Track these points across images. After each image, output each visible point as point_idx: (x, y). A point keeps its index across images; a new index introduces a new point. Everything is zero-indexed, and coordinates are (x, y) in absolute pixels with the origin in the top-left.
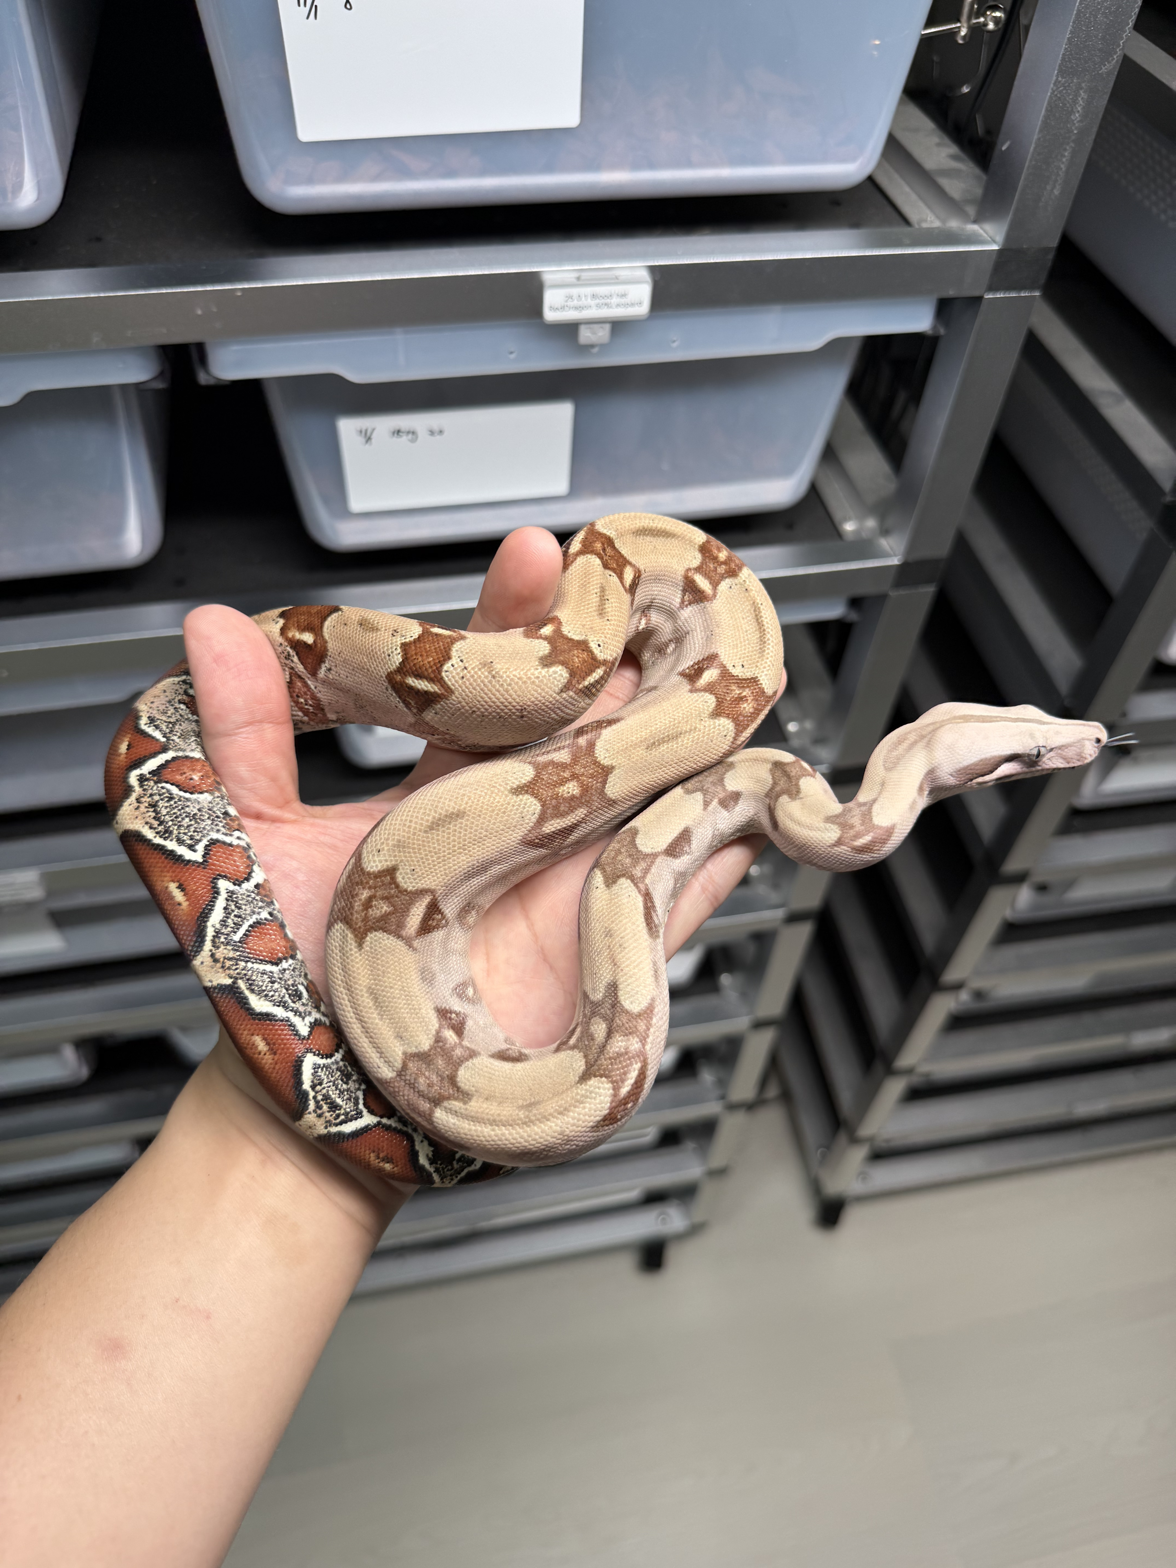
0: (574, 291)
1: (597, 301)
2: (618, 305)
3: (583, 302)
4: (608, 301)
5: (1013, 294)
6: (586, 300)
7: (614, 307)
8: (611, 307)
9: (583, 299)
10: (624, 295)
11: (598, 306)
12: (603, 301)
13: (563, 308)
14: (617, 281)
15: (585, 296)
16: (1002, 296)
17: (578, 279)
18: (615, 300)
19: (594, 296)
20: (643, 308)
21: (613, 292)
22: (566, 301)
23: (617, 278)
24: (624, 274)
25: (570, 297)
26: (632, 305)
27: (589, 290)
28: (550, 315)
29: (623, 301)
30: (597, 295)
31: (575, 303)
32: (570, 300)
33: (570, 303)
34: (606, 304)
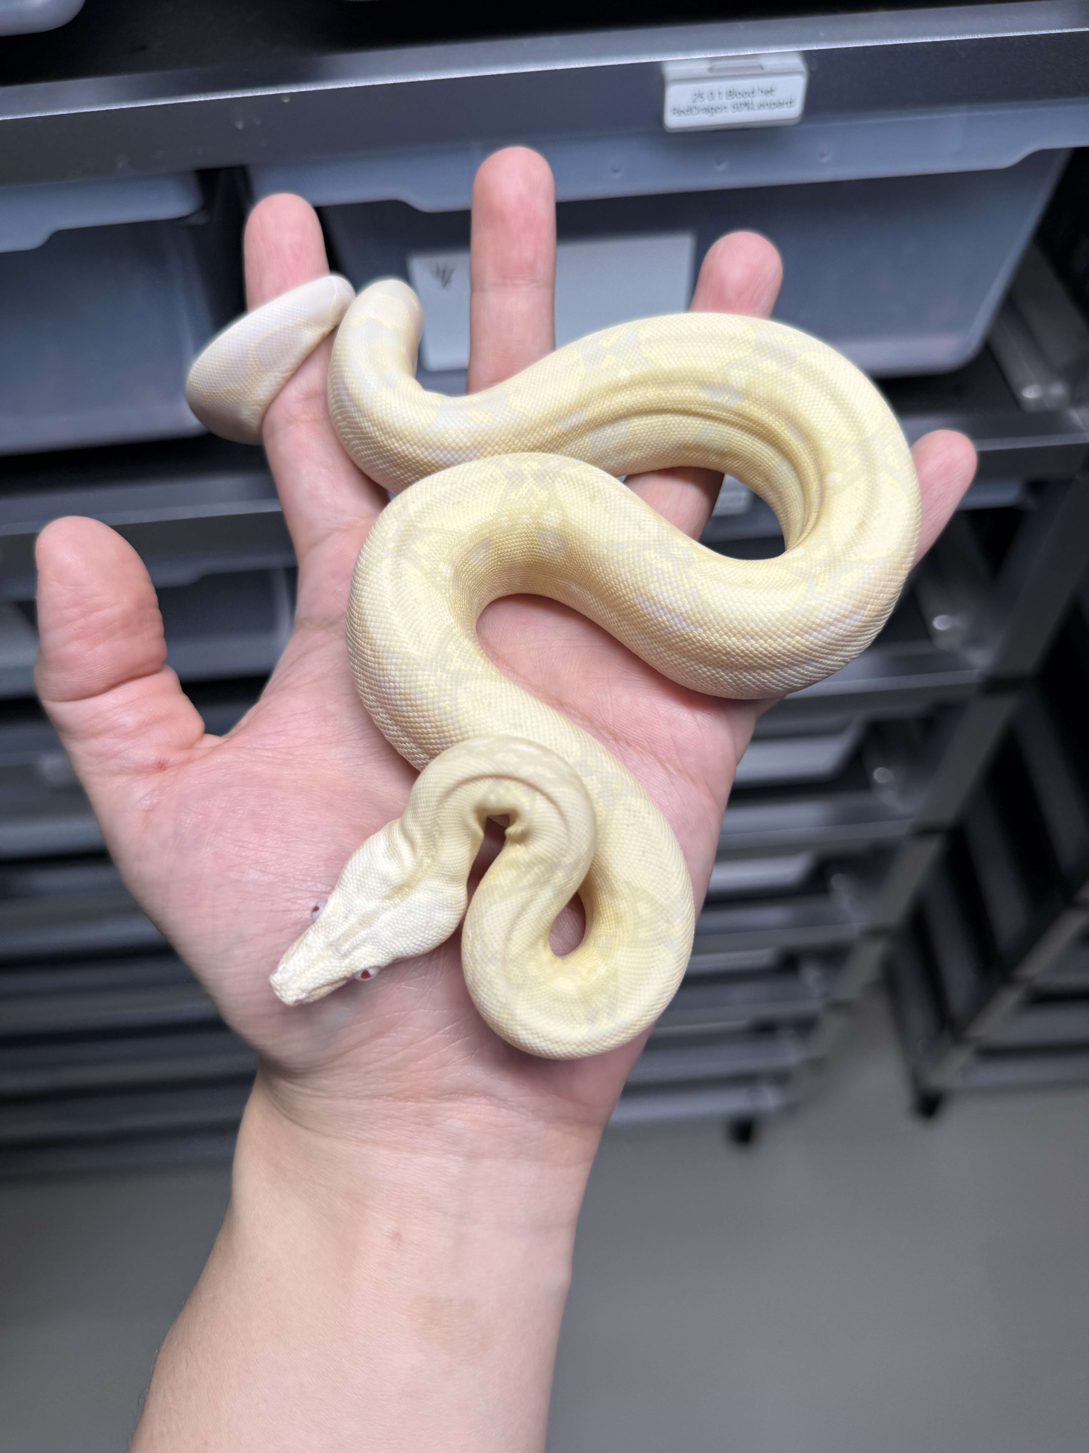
0: (705, 87)
1: (735, 100)
2: (762, 106)
3: (717, 102)
4: (749, 99)
6: (720, 98)
7: (756, 107)
8: (752, 108)
9: (717, 97)
10: (770, 91)
11: (736, 107)
12: (742, 100)
13: (690, 110)
14: (760, 71)
15: (720, 93)
17: (711, 70)
18: (758, 99)
19: (731, 93)
20: (793, 111)
21: (756, 88)
22: (694, 101)
23: (762, 67)
24: (770, 63)
25: (700, 95)
26: (780, 104)
27: (725, 85)
28: (673, 120)
29: (769, 99)
30: (735, 93)
31: (706, 103)
32: (700, 99)
33: (700, 104)
34: (746, 104)
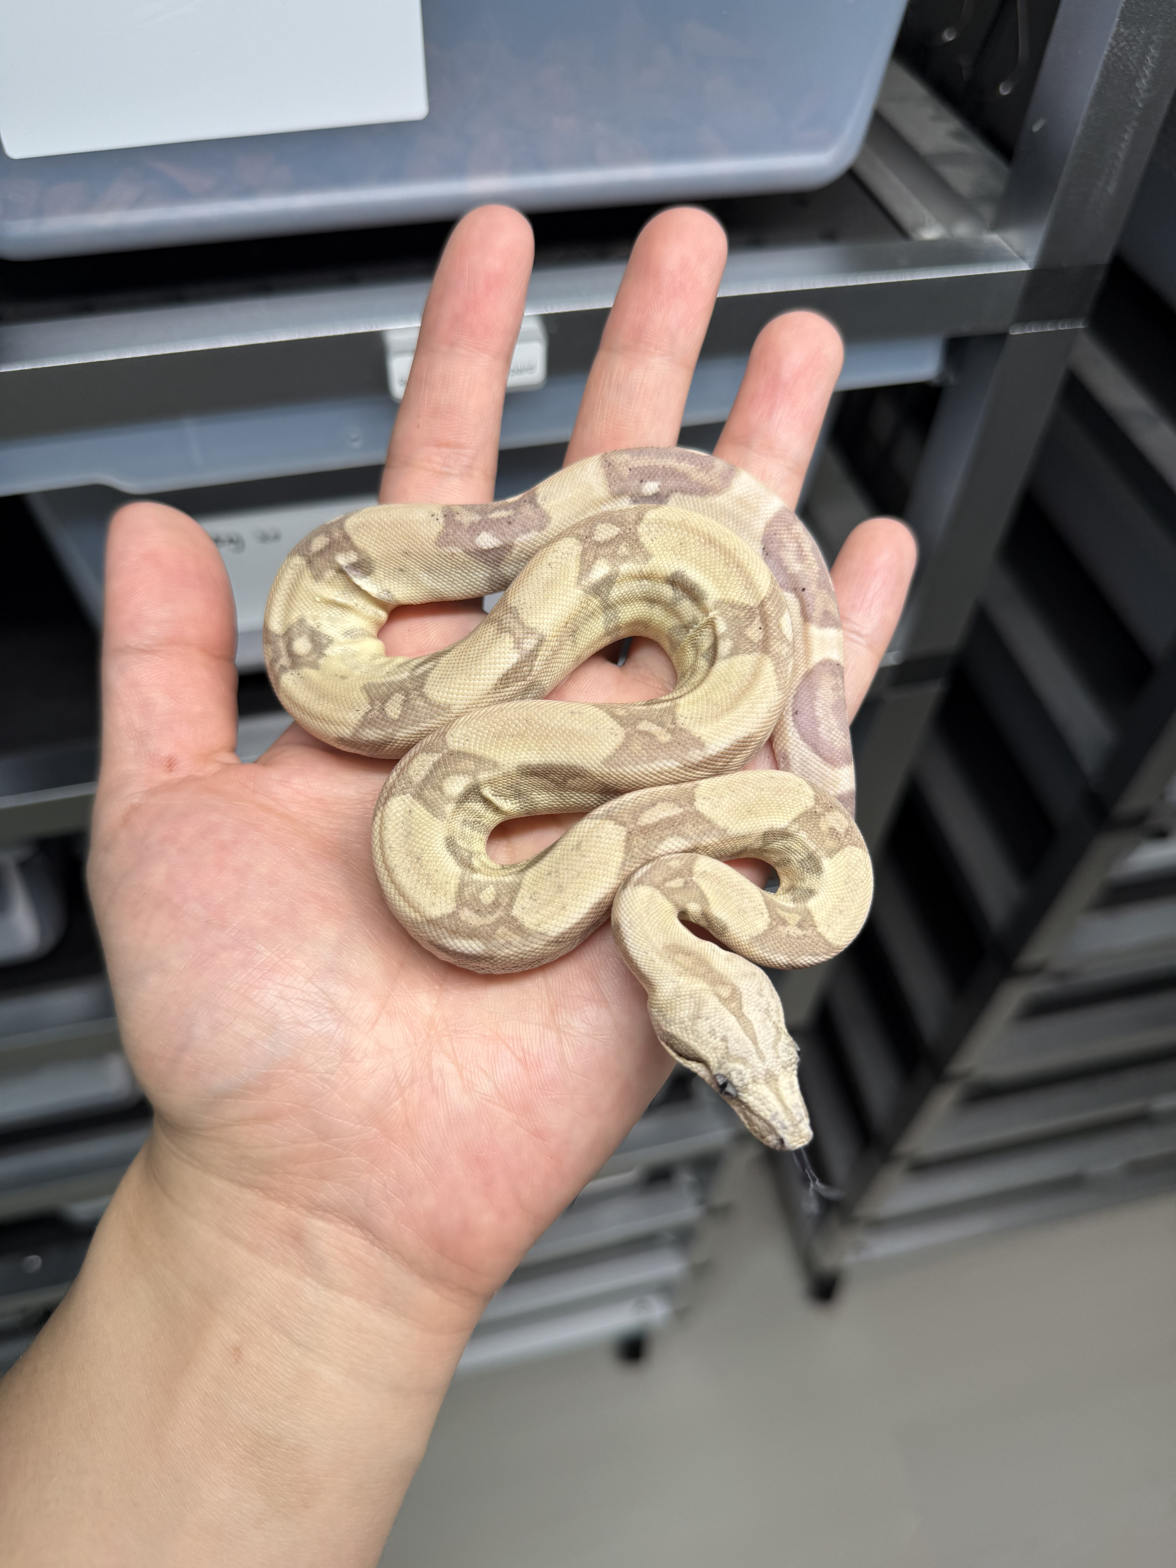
5: (1049, 329)
16: (1033, 331)
20: (536, 376)
26: (521, 371)
